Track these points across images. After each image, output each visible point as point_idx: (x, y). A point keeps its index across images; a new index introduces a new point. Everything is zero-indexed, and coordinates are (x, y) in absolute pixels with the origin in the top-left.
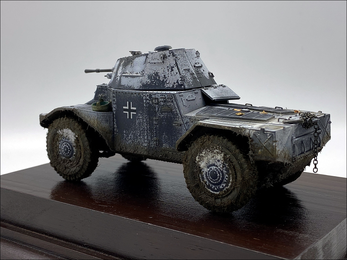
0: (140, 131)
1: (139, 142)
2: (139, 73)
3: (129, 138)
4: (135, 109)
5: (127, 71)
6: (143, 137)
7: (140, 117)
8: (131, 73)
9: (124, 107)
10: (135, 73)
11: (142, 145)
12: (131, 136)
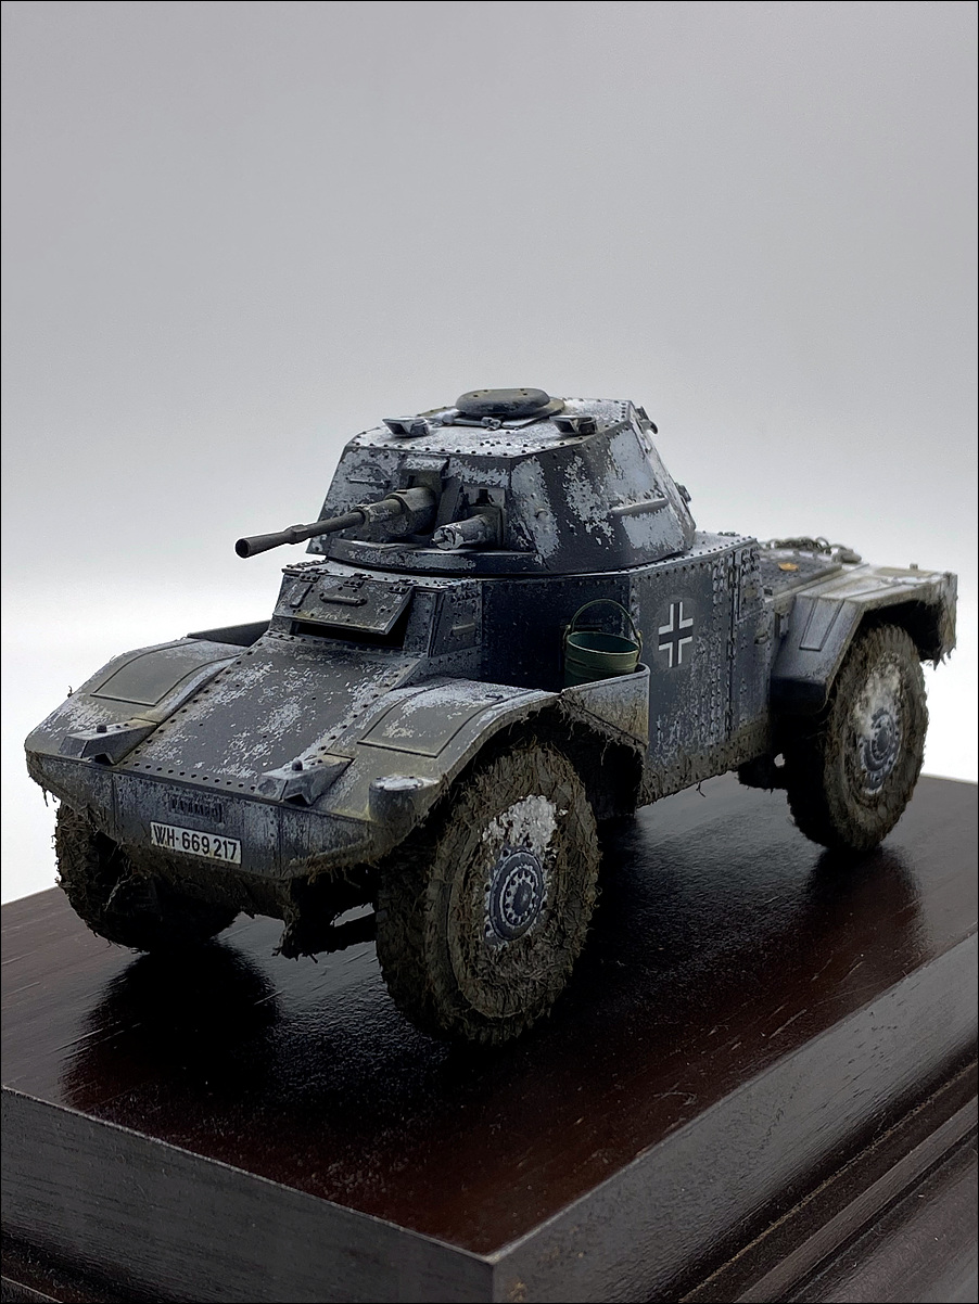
0: (700, 703)
1: (695, 742)
2: (650, 493)
3: (672, 737)
4: (689, 623)
5: (617, 495)
6: (706, 718)
7: (701, 650)
8: (630, 498)
9: (663, 630)
10: (641, 494)
11: (702, 747)
12: (675, 733)
